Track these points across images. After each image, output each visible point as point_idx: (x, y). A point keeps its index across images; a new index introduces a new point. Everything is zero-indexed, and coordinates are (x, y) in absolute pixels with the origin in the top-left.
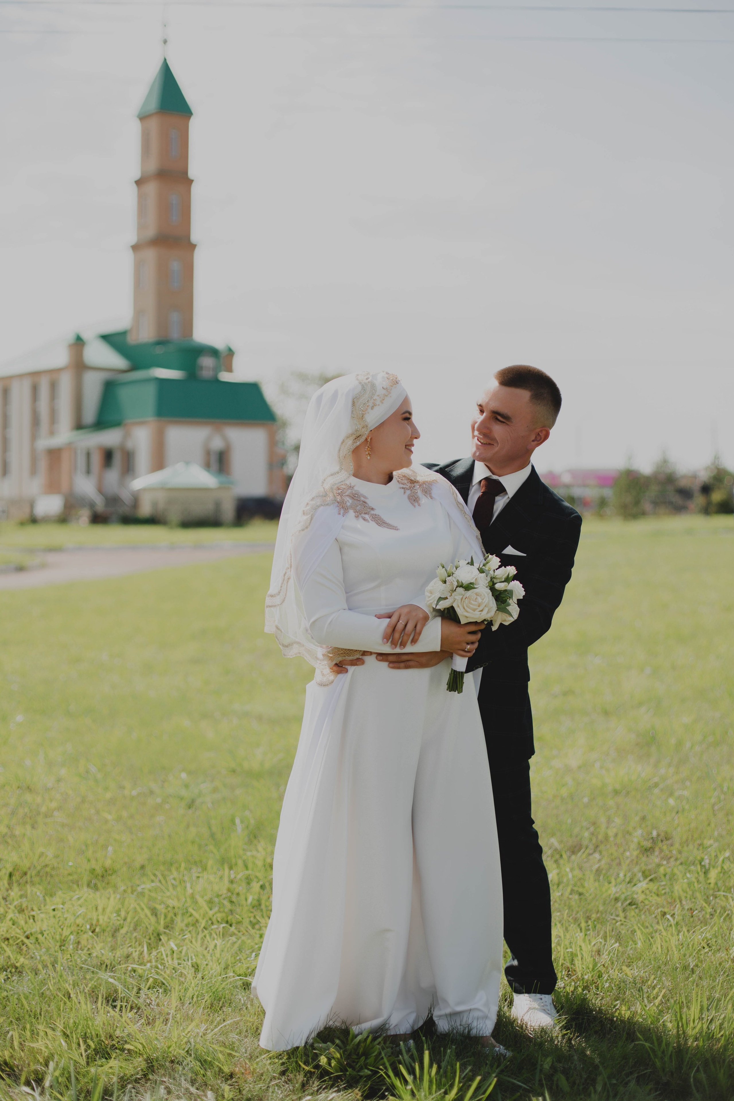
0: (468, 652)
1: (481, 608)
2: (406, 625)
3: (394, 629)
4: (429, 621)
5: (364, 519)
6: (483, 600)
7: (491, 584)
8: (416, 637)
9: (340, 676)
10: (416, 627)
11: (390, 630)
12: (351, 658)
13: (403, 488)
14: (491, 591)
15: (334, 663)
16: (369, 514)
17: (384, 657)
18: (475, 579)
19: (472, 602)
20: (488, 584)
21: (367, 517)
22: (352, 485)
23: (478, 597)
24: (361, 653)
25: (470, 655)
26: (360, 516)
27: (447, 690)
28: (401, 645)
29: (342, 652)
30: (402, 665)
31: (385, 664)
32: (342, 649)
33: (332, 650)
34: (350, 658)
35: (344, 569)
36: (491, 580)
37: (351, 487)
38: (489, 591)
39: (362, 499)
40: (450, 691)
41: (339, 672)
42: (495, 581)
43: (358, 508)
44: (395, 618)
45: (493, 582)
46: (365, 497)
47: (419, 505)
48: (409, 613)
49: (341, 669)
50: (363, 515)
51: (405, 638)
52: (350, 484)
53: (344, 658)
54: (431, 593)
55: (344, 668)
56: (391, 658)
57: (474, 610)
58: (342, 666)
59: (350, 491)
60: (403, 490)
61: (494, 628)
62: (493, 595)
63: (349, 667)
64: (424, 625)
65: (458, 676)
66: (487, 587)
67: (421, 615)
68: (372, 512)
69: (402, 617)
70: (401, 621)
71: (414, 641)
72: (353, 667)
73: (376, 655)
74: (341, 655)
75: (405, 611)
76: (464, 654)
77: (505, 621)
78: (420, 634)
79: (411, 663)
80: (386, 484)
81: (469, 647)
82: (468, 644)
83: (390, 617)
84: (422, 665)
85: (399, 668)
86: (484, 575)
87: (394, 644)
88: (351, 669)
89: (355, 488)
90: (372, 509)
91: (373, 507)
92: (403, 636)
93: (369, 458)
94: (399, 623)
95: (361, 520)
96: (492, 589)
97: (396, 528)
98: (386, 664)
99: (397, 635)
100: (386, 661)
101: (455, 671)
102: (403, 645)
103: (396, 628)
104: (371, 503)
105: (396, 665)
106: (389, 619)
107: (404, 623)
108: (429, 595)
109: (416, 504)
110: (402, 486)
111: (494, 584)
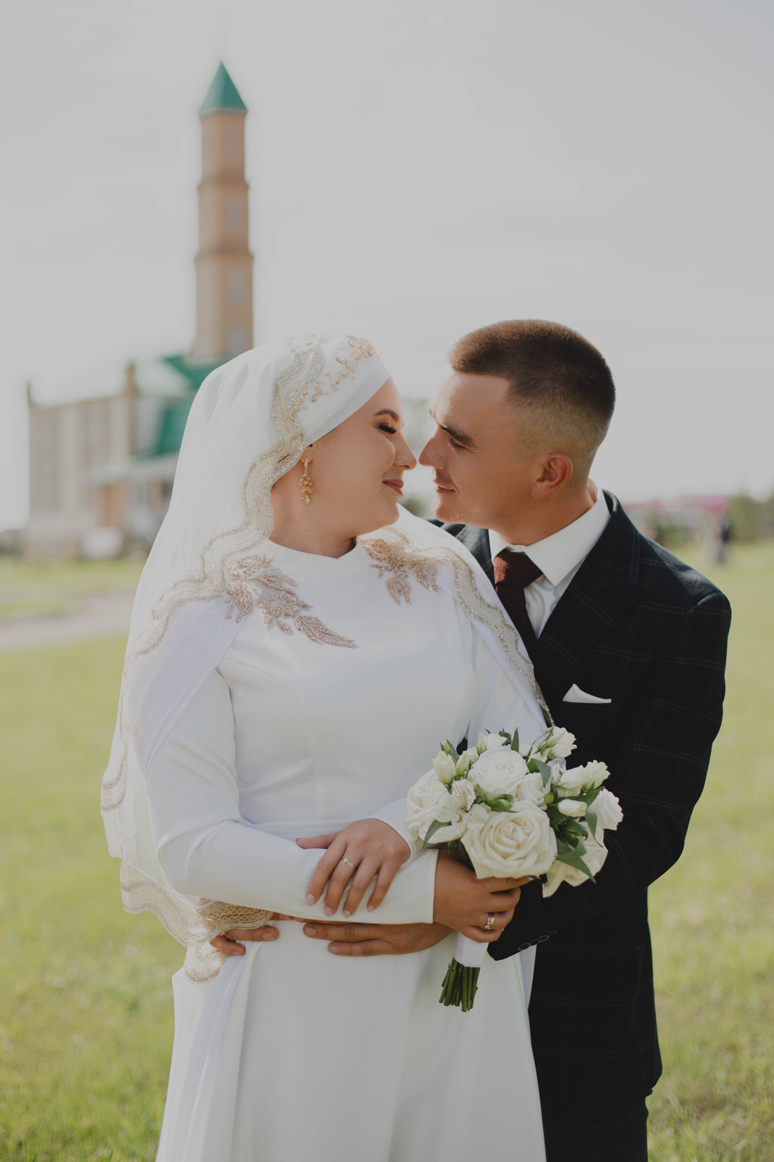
0: (492, 931)
1: (521, 853)
2: (357, 868)
3: (330, 877)
4: (409, 860)
5: (283, 628)
6: (528, 835)
7: (551, 799)
8: (377, 896)
9: (232, 960)
10: (378, 872)
11: (321, 877)
12: (249, 926)
13: (377, 567)
14: (549, 816)
15: (216, 933)
16: (294, 617)
17: (320, 929)
18: (516, 784)
19: (504, 838)
20: (542, 801)
21: (290, 622)
22: (268, 558)
23: (518, 828)
24: (270, 916)
25: (494, 937)
26: (275, 621)
27: (441, 1002)
28: (344, 909)
29: (230, 913)
30: (357, 948)
31: (323, 944)
32: (230, 907)
33: (211, 907)
34: (247, 925)
35: (237, 738)
36: (552, 790)
37: (266, 563)
38: (545, 815)
39: (286, 586)
40: (447, 1004)
41: (229, 954)
42: (561, 793)
43: (274, 604)
44: (335, 849)
45: (555, 795)
46: (291, 582)
47: (408, 601)
48: (366, 841)
49: (231, 946)
50: (282, 619)
51: (353, 895)
52: (265, 556)
53: (235, 925)
54: (420, 802)
55: (239, 945)
56: (334, 932)
57: (505, 856)
58: (234, 941)
59: (262, 570)
60: (377, 571)
61: (548, 891)
62: (551, 825)
63: (247, 944)
64: (395, 871)
65: (465, 976)
66: (539, 806)
67: (391, 849)
68: (304, 613)
69: (349, 850)
70: (345, 860)
71: (374, 903)
72: (255, 943)
73: (304, 924)
74: (229, 919)
75: (359, 835)
76: (482, 936)
77: (572, 877)
78: (386, 888)
79: (376, 945)
80: (337, 556)
81: (492, 920)
82: (491, 914)
83: (326, 846)
84: (399, 950)
85: (350, 954)
86: (537, 776)
87: (332, 906)
88: (253, 948)
89: (274, 565)
90: (305, 607)
91: (307, 601)
92: (349, 891)
93: (308, 501)
94: (341, 862)
95: (276, 629)
96: (552, 811)
97: (349, 644)
98: (326, 943)
99: (335, 888)
100: (325, 937)
101: (459, 965)
102: (350, 908)
103: (336, 872)
104: (302, 595)
105: (345, 947)
106: (325, 850)
107: (351, 865)
108: (415, 807)
109: (402, 599)
110: (376, 562)
111: (557, 800)
